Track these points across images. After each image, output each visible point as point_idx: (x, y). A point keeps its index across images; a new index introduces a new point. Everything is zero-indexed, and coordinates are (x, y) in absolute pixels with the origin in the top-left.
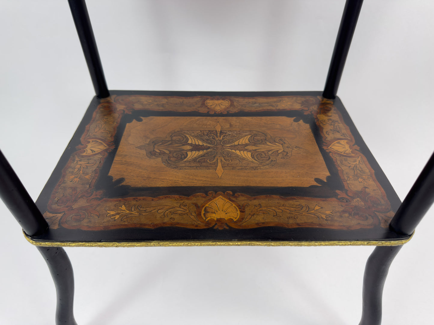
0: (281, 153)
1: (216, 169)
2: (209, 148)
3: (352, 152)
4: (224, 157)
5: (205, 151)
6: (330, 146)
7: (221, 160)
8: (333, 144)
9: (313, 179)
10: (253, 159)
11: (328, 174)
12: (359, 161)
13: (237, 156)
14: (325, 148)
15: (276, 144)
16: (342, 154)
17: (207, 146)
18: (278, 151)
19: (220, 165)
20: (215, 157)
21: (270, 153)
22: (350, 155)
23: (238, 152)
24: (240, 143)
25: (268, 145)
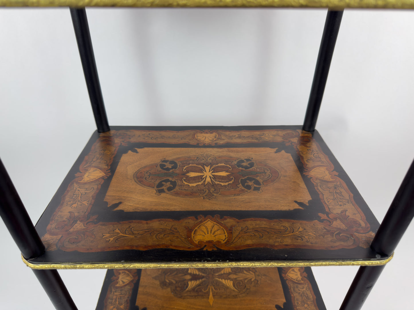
0: (254, 281)
1: (208, 298)
2: (203, 277)
3: (302, 279)
4: (214, 286)
5: (200, 280)
6: (287, 274)
7: (212, 289)
8: (289, 271)
9: (274, 306)
10: (234, 288)
11: (284, 300)
12: (306, 288)
13: (223, 285)
14: (283, 275)
15: (251, 272)
16: (295, 281)
17: (201, 275)
18: (251, 279)
19: (211, 293)
20: (207, 286)
21: (246, 281)
22: (300, 282)
23: (223, 281)
24: (225, 272)
25: (245, 274)
